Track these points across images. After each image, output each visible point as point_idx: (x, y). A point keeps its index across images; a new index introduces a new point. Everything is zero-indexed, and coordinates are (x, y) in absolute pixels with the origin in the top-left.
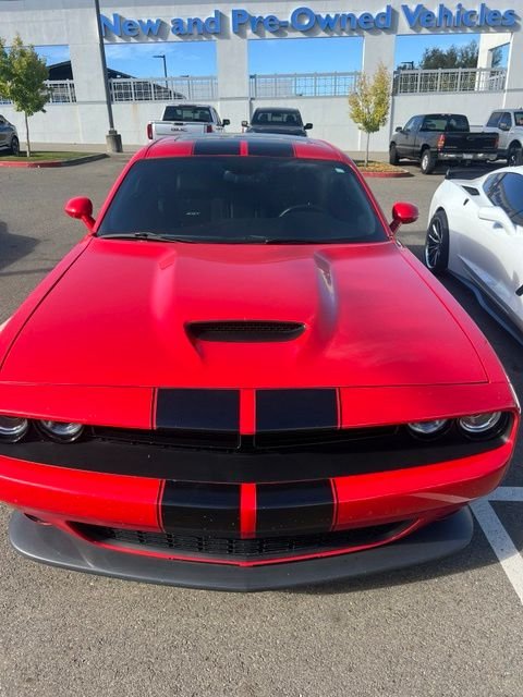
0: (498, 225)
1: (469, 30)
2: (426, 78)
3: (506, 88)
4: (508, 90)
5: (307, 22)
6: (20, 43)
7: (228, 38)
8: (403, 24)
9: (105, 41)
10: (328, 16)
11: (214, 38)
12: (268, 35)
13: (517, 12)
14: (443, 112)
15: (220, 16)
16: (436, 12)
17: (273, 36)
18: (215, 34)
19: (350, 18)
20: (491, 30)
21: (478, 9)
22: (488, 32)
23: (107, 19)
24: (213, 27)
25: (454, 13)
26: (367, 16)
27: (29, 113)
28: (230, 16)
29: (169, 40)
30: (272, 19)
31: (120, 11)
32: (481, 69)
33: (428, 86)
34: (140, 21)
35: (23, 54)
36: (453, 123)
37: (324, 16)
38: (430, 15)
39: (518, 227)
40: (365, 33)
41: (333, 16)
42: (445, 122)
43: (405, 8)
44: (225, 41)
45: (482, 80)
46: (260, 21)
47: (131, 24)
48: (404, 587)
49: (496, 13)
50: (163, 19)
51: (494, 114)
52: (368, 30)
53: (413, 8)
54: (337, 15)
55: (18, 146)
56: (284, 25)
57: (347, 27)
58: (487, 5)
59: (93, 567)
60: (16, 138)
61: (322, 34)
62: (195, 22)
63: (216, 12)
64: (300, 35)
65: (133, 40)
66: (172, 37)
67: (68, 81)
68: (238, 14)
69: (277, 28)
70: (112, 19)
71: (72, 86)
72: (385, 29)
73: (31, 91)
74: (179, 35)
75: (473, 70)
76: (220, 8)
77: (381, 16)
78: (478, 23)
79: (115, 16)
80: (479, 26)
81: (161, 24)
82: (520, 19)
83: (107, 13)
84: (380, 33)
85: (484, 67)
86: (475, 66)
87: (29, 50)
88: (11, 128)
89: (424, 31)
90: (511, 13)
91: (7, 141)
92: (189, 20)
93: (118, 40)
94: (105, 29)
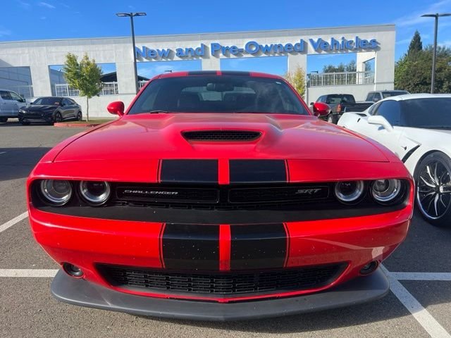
0: (382, 128)
1: (350, 51)
2: (326, 77)
3: (375, 82)
4: (377, 83)
5: (254, 49)
6: (87, 59)
7: (209, 58)
8: (311, 49)
9: (137, 61)
10: (266, 46)
11: (200, 58)
12: (232, 56)
13: (377, 41)
14: (339, 93)
15: (204, 47)
16: (329, 42)
17: (235, 57)
18: (201, 56)
19: (280, 46)
20: (363, 50)
21: (354, 40)
22: (361, 51)
23: (139, 49)
24: (200, 53)
25: (340, 42)
26: (289, 45)
27: (90, 97)
28: (210, 46)
29: (174, 60)
30: (234, 47)
31: (146, 45)
32: (359, 72)
33: (328, 82)
34: (158, 50)
35: (88, 64)
36: (345, 99)
37: (264, 46)
38: (326, 43)
39: (394, 127)
40: (289, 54)
41: (269, 45)
42: (340, 99)
43: (311, 41)
44: (207, 60)
45: (360, 78)
46: (227, 49)
47: (152, 51)
48: (342, 329)
49: (365, 41)
50: (171, 49)
51: (369, 94)
52: (290, 52)
53: (316, 40)
54: (271, 45)
55: (81, 117)
56: (241, 51)
57: (278, 51)
58: (359, 37)
59: (110, 305)
60: (80, 112)
61: (263, 55)
62: (190, 50)
63: (202, 44)
64: (250, 56)
65: (153, 60)
66: (176, 58)
67: (114, 83)
68: (214, 46)
69: (237, 52)
70: (142, 49)
71: (116, 85)
72: (300, 52)
73: (91, 84)
74: (180, 57)
75: (354, 72)
76: (204, 42)
77: (297, 44)
78: (355, 47)
79: (143, 47)
80: (356, 49)
81: (170, 51)
82: (380, 44)
83: (139, 46)
84: (297, 54)
85: (361, 71)
86: (356, 70)
87: (92, 62)
88: (78, 107)
89: (323, 52)
90: (374, 41)
91: (75, 114)
92: (186, 49)
93: (145, 60)
94: (137, 54)
